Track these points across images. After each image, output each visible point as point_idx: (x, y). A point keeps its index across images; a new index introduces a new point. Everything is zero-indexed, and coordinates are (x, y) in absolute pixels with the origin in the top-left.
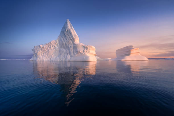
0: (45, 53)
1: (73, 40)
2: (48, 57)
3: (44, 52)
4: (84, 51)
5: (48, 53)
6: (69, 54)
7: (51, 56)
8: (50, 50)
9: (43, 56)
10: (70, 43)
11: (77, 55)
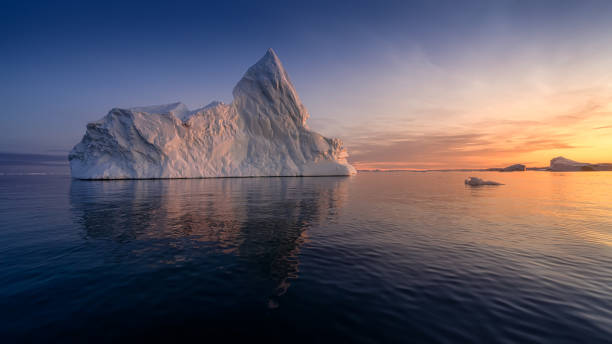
0: (195, 148)
1: (298, 118)
2: (212, 163)
3: (191, 144)
4: (330, 152)
5: (210, 150)
6: (288, 157)
7: (224, 161)
8: (216, 139)
9: (190, 158)
10: (289, 124)
11: (316, 161)
